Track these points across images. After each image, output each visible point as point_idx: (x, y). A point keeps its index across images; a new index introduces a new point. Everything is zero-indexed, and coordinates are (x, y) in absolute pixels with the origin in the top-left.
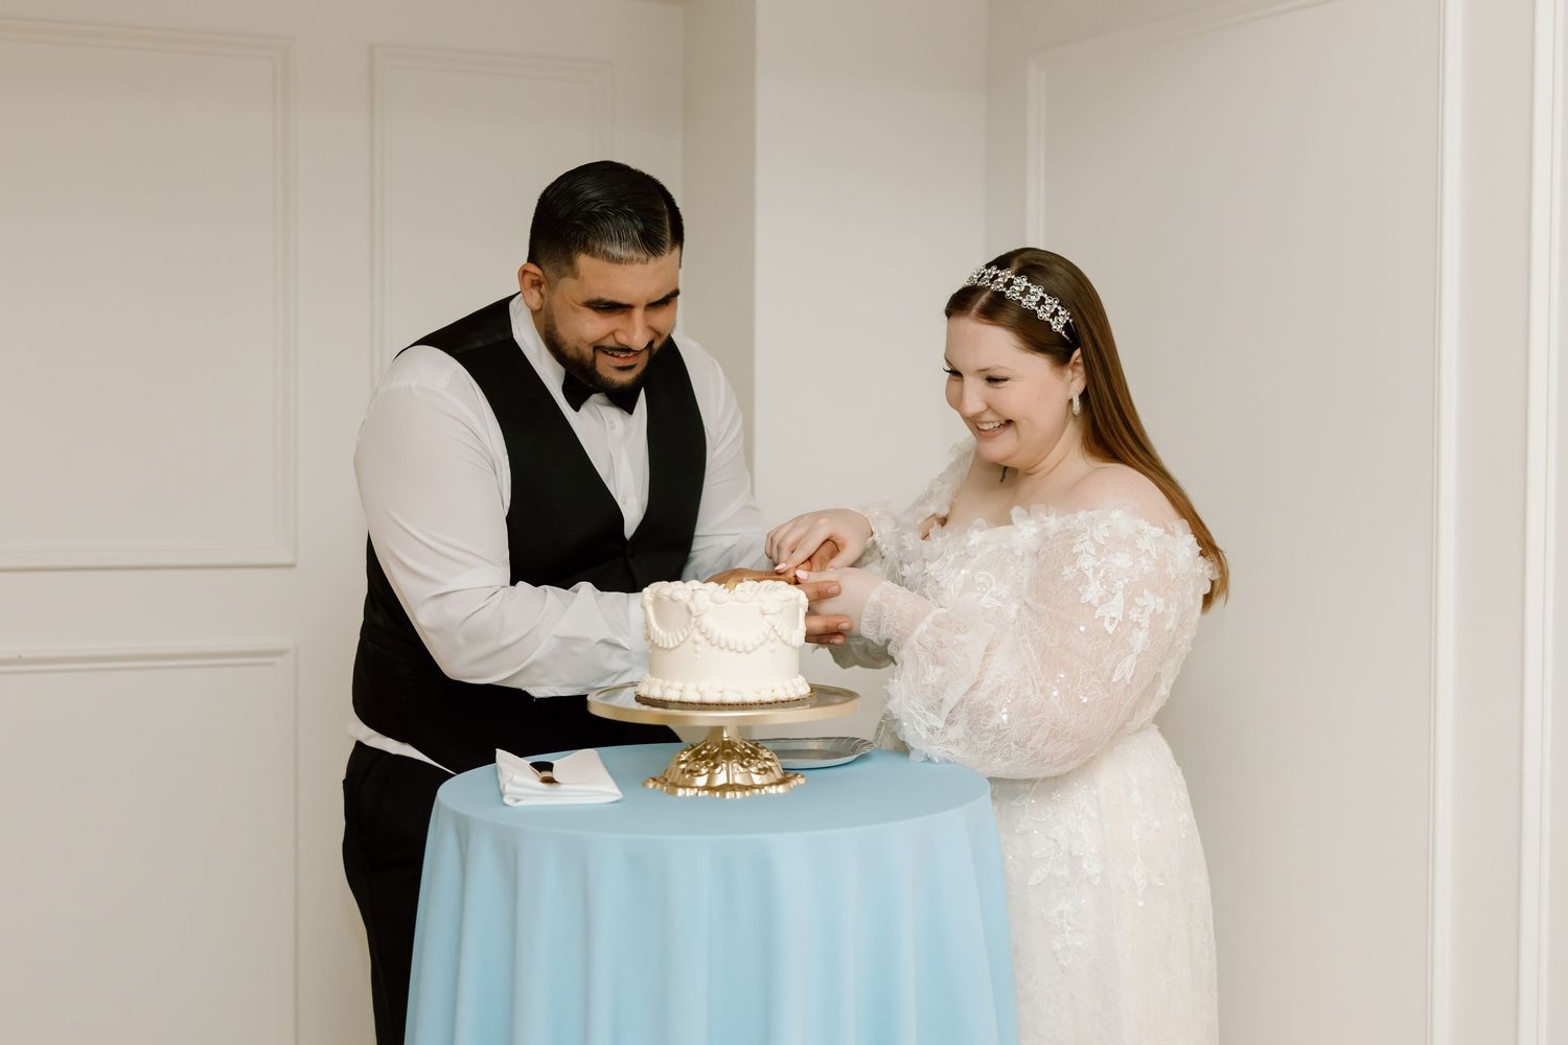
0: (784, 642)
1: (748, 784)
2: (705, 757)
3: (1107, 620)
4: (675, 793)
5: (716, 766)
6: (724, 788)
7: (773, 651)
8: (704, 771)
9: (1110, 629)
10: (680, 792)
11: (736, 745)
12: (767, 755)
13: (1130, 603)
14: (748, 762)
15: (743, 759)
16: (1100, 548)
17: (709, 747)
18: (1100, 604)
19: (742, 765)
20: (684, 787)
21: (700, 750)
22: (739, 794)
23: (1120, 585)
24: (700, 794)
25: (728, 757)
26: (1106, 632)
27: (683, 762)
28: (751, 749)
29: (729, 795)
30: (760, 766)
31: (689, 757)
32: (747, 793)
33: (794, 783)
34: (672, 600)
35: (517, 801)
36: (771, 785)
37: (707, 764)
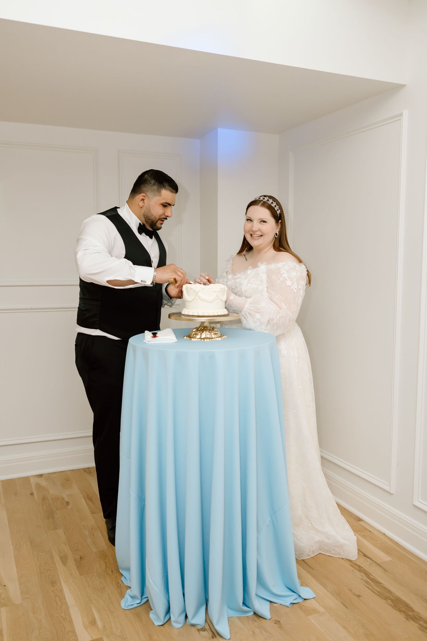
0: (221, 300)
1: (211, 337)
2: (199, 330)
3: (294, 288)
4: (191, 340)
5: (202, 333)
6: (204, 339)
7: (218, 302)
8: (199, 334)
9: (295, 291)
10: (193, 339)
11: (208, 327)
12: (216, 330)
13: (298, 284)
14: (211, 332)
15: (210, 331)
16: (288, 271)
17: (201, 328)
18: (292, 285)
19: (209, 332)
20: (194, 338)
21: (199, 328)
22: (208, 340)
23: (295, 280)
24: (198, 340)
25: (206, 330)
26: (295, 292)
27: (194, 332)
28: (212, 328)
29: (205, 340)
30: (214, 333)
31: (196, 330)
32: (211, 340)
33: (223, 337)
34: (190, 288)
35: (149, 342)
36: (217, 338)
37: (200, 332)
